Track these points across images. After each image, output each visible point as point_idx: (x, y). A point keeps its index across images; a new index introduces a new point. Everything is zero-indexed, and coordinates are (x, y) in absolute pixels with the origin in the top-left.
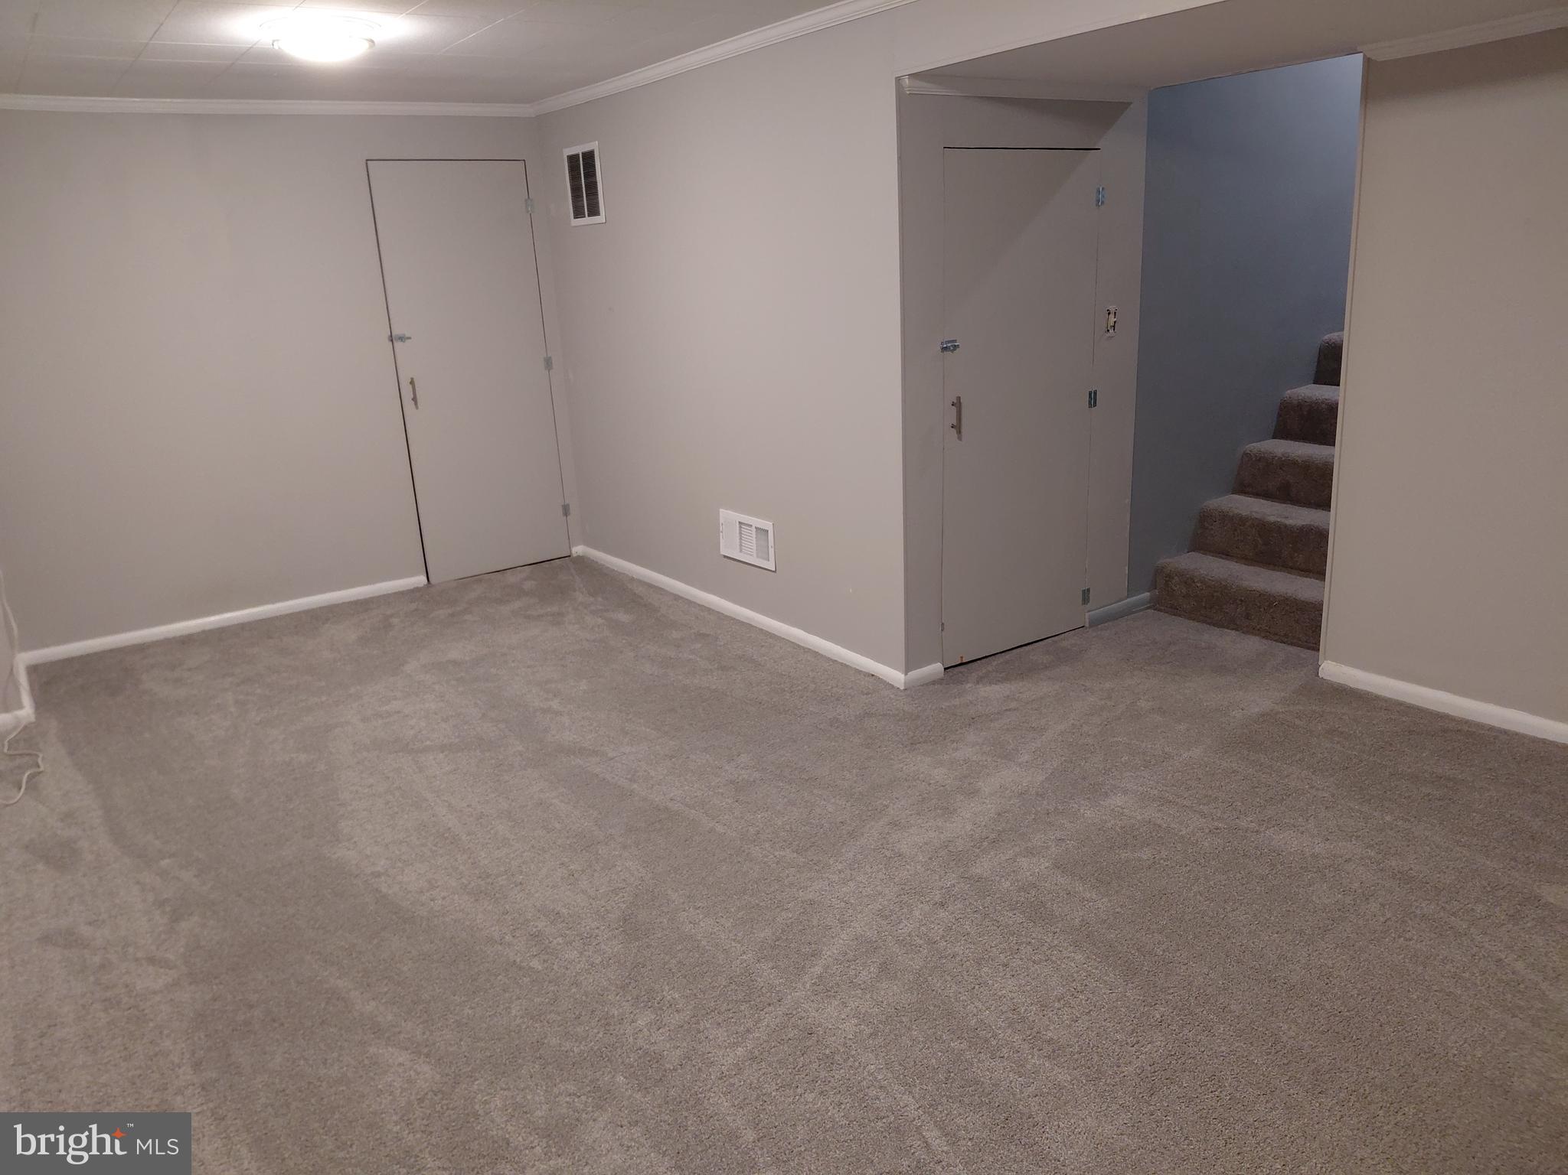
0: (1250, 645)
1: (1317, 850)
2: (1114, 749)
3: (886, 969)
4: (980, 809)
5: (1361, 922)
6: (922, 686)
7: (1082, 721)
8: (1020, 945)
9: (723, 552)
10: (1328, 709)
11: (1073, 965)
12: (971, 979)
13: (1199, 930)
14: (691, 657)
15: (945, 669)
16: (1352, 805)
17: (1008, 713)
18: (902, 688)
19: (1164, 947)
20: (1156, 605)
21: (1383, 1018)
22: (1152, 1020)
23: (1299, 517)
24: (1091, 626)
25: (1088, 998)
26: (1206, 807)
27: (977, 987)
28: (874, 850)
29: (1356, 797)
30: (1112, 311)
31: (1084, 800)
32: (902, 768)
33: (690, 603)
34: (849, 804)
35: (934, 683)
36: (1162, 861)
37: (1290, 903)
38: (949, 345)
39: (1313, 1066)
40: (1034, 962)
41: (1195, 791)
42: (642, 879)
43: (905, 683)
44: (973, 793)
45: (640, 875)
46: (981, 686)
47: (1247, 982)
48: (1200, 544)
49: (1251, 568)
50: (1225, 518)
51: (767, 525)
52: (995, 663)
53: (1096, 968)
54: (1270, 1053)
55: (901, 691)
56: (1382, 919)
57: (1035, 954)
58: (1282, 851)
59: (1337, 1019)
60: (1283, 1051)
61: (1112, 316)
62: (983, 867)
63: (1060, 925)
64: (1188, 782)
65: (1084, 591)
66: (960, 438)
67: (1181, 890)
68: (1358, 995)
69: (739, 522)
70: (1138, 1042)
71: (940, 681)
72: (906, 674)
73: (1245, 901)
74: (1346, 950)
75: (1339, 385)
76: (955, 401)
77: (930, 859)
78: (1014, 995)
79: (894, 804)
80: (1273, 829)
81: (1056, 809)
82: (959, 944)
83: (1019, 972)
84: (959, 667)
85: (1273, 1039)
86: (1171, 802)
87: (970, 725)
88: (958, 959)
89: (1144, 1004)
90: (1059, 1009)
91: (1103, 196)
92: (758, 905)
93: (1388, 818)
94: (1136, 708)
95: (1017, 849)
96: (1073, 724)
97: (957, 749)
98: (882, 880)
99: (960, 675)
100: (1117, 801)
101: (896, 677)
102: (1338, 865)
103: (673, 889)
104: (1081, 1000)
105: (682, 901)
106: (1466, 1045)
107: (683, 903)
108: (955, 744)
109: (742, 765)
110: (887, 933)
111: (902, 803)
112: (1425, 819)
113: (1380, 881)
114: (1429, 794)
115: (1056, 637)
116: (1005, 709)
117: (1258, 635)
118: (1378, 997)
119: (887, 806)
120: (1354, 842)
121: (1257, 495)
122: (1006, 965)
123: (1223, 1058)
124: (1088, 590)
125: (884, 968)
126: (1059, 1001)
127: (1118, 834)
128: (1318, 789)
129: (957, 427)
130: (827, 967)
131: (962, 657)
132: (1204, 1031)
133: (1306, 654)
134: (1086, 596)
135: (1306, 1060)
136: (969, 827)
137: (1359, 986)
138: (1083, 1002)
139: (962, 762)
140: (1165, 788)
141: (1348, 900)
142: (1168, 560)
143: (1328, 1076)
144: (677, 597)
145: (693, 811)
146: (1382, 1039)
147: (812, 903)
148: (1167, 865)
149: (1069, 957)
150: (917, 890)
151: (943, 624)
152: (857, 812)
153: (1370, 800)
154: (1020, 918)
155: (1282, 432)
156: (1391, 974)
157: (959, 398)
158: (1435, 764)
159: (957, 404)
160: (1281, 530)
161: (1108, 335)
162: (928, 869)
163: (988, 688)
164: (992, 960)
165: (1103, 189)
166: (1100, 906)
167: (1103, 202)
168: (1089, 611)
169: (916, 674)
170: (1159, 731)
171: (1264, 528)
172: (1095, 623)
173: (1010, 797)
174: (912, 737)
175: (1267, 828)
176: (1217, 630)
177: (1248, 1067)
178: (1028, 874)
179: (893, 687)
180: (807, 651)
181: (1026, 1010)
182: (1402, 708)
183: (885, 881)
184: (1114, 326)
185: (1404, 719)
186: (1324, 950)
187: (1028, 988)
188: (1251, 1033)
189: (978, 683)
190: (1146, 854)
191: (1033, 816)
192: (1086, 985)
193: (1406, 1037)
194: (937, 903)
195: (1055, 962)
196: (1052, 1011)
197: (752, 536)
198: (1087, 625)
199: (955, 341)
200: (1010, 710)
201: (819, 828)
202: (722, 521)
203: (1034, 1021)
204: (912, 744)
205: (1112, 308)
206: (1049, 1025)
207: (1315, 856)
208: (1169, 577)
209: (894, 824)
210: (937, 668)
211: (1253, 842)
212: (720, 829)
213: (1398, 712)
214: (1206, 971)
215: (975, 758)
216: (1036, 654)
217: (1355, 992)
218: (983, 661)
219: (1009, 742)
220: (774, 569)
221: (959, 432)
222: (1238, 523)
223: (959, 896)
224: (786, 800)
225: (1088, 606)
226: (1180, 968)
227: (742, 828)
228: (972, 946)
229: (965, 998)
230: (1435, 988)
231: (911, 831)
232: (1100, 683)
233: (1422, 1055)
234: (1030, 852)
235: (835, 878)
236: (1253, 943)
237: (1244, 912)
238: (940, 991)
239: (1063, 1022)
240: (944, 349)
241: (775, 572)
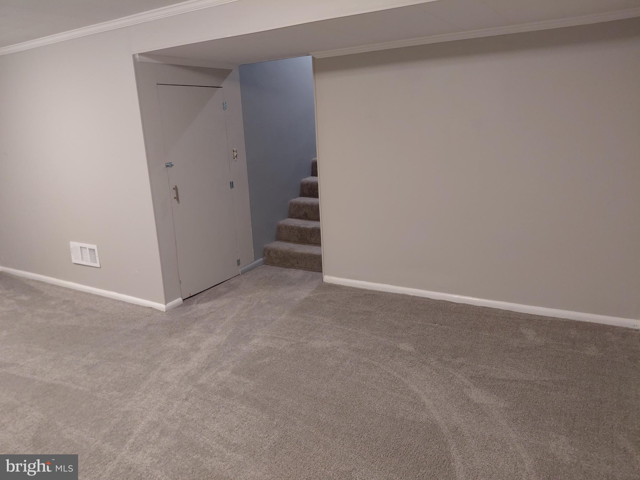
0: (300, 273)
1: (328, 345)
2: (253, 321)
3: (163, 433)
4: (201, 356)
5: (344, 369)
6: (173, 309)
7: (240, 312)
8: (220, 408)
9: (74, 261)
10: (327, 293)
11: (241, 411)
12: (200, 428)
13: (288, 385)
14: (61, 312)
15: (183, 300)
16: (337, 327)
17: (211, 314)
18: (165, 311)
19: (276, 395)
20: (266, 263)
21: (354, 404)
22: (273, 426)
23: (311, 224)
24: (242, 274)
25: (248, 423)
26: (288, 337)
27: (203, 430)
28: (155, 383)
29: (339, 323)
30: (235, 150)
31: (242, 343)
32: (166, 345)
33: (59, 287)
34: (142, 366)
35: (178, 307)
36: (273, 362)
37: (320, 368)
38: (169, 164)
39: (332, 428)
40: (226, 414)
41: (284, 332)
42: (42, 419)
43: (166, 308)
44: (198, 350)
45: (41, 417)
46: (199, 304)
47: (307, 401)
48: (279, 238)
49: (297, 245)
50: (286, 227)
51: (94, 247)
52: (204, 294)
53: (251, 410)
54: (317, 427)
55: (164, 312)
56: (351, 367)
57: (226, 410)
58: (316, 348)
59: (339, 408)
60: (321, 425)
61: (235, 152)
62: (203, 380)
63: (235, 396)
64: (281, 329)
65: (238, 260)
66: (179, 203)
67: (281, 371)
68: (345, 397)
69: (81, 247)
70: (268, 436)
71: (181, 305)
72: (166, 304)
73: (304, 370)
74: (340, 381)
75: (317, 176)
76: (175, 188)
77: (180, 381)
78: (218, 429)
79: (163, 361)
80: (312, 341)
81: (232, 349)
82: (194, 414)
83: (220, 419)
84: (189, 299)
85: (317, 421)
86: (275, 337)
87: (195, 322)
88: (194, 420)
89: (270, 420)
90: (237, 430)
91: (226, 106)
92: (101, 418)
93: (350, 329)
94: (260, 303)
95: (217, 369)
96: (237, 314)
97: (190, 333)
98: (159, 395)
99: (190, 301)
100: (255, 341)
101: (161, 306)
102: (335, 350)
103: (58, 420)
104: (245, 425)
105: (63, 425)
106: (381, 406)
107: (64, 426)
108: (189, 331)
109: (90, 358)
110: (162, 417)
111: (167, 360)
112: (362, 327)
113: (349, 353)
114: (362, 318)
115: (229, 280)
116: (209, 313)
117: (302, 269)
118: (352, 396)
119: (160, 363)
120: (339, 340)
121: (296, 218)
122: (214, 418)
123: (300, 434)
124: (239, 260)
125: (162, 433)
126: (237, 427)
127: (256, 354)
128: (326, 323)
129: (177, 198)
130: (136, 439)
131: (190, 294)
132: (293, 425)
133: (319, 274)
134: (238, 262)
135: (330, 426)
136: (196, 364)
137: (345, 393)
138: (246, 425)
139: (192, 338)
140: (273, 332)
141: (339, 362)
142: (268, 245)
143: (337, 430)
144: (52, 285)
145: (66, 383)
146: (354, 411)
147: (127, 412)
148: (275, 363)
149: (240, 408)
150: (175, 396)
151: (180, 281)
152: (146, 368)
153: (343, 324)
154: (219, 397)
155: (303, 195)
156: (355, 387)
157: (176, 186)
158: (363, 307)
159: (176, 189)
160: (305, 230)
161: (234, 160)
162: (179, 386)
163: (202, 305)
164: (209, 417)
165: (225, 103)
166: (251, 385)
167: (226, 108)
168: (241, 268)
169: (170, 304)
170: (269, 311)
171: (301, 230)
172: (243, 273)
173: (213, 348)
174: (170, 331)
175: (310, 341)
176: (288, 269)
177: (310, 434)
178: (222, 378)
179: (160, 311)
180: (119, 301)
181: (224, 434)
182: (351, 289)
183: (160, 395)
184: (236, 156)
185: (352, 293)
186: (332, 383)
187: (224, 425)
188: (310, 421)
189: (198, 304)
190: (267, 360)
191: (223, 354)
192: (247, 418)
193: (362, 409)
194: (184, 399)
195: (234, 412)
196: (234, 432)
197: (87, 253)
198: (240, 274)
199: (172, 163)
200: (211, 313)
201: (129, 379)
202: (71, 247)
203: (227, 438)
204: (170, 334)
205: (235, 149)
206: (233, 438)
207: (327, 348)
208: (269, 251)
209: (164, 370)
210: (179, 300)
211: (305, 347)
212: (81, 388)
213: (350, 290)
214: (292, 401)
215: (197, 335)
216: (221, 288)
217: (344, 396)
218: (199, 294)
219: (212, 326)
220: (99, 267)
221: (178, 200)
222: (291, 229)
223: (193, 394)
224: (112, 369)
225: (240, 266)
226: (282, 402)
227: (92, 386)
228: (199, 414)
229: (198, 436)
230: (370, 388)
231: (171, 371)
232: (247, 296)
233: (368, 414)
234: (222, 369)
235: (138, 399)
236: (308, 386)
237: (304, 375)
238: (187, 436)
239: (239, 435)
240: (167, 166)
241: (100, 268)
